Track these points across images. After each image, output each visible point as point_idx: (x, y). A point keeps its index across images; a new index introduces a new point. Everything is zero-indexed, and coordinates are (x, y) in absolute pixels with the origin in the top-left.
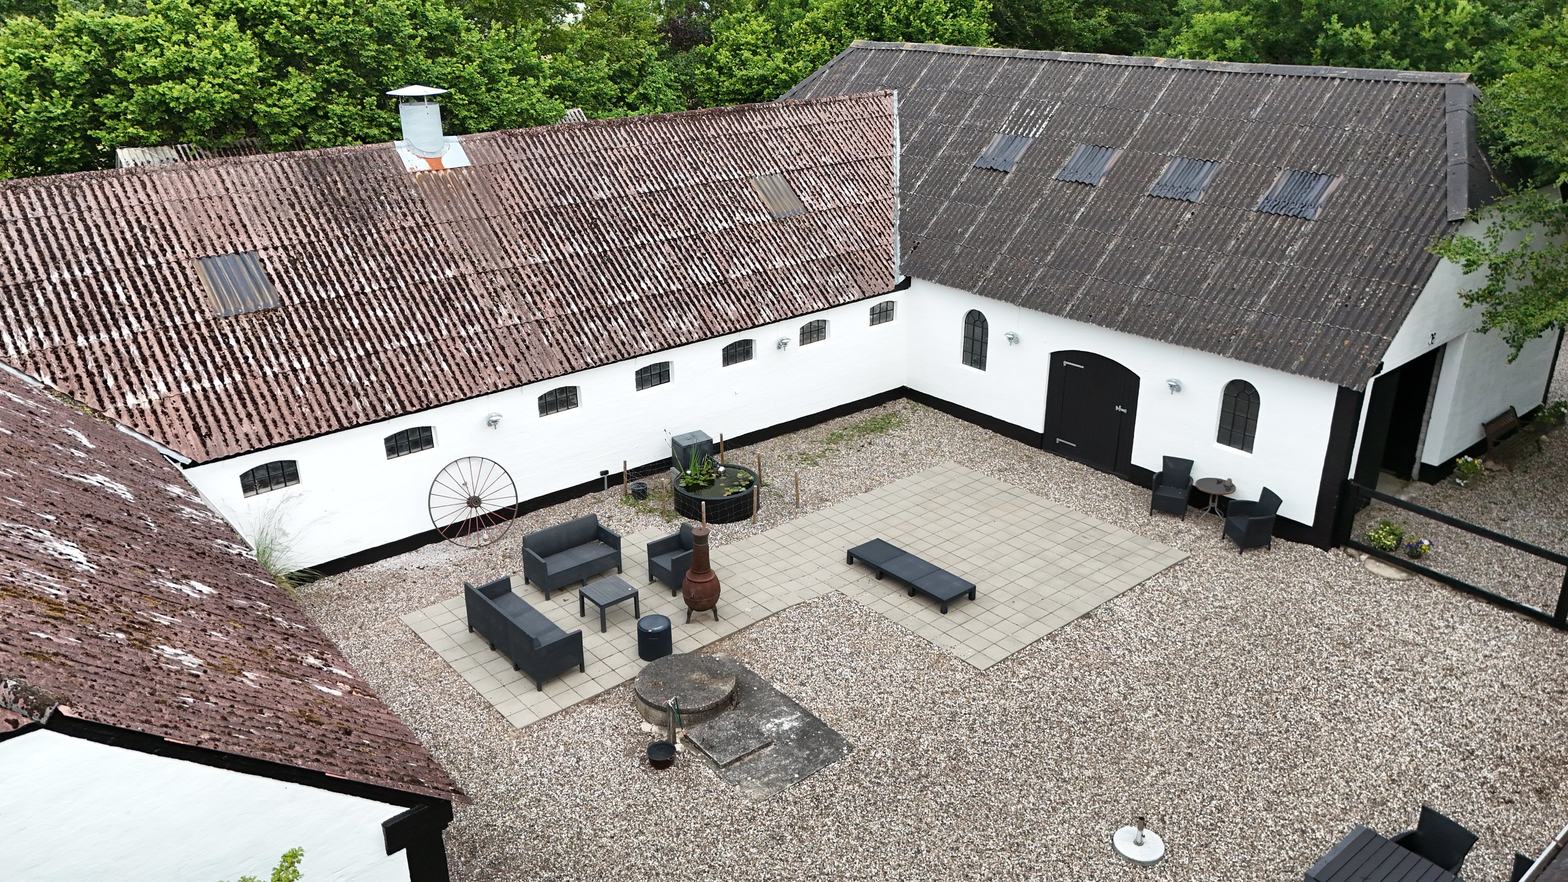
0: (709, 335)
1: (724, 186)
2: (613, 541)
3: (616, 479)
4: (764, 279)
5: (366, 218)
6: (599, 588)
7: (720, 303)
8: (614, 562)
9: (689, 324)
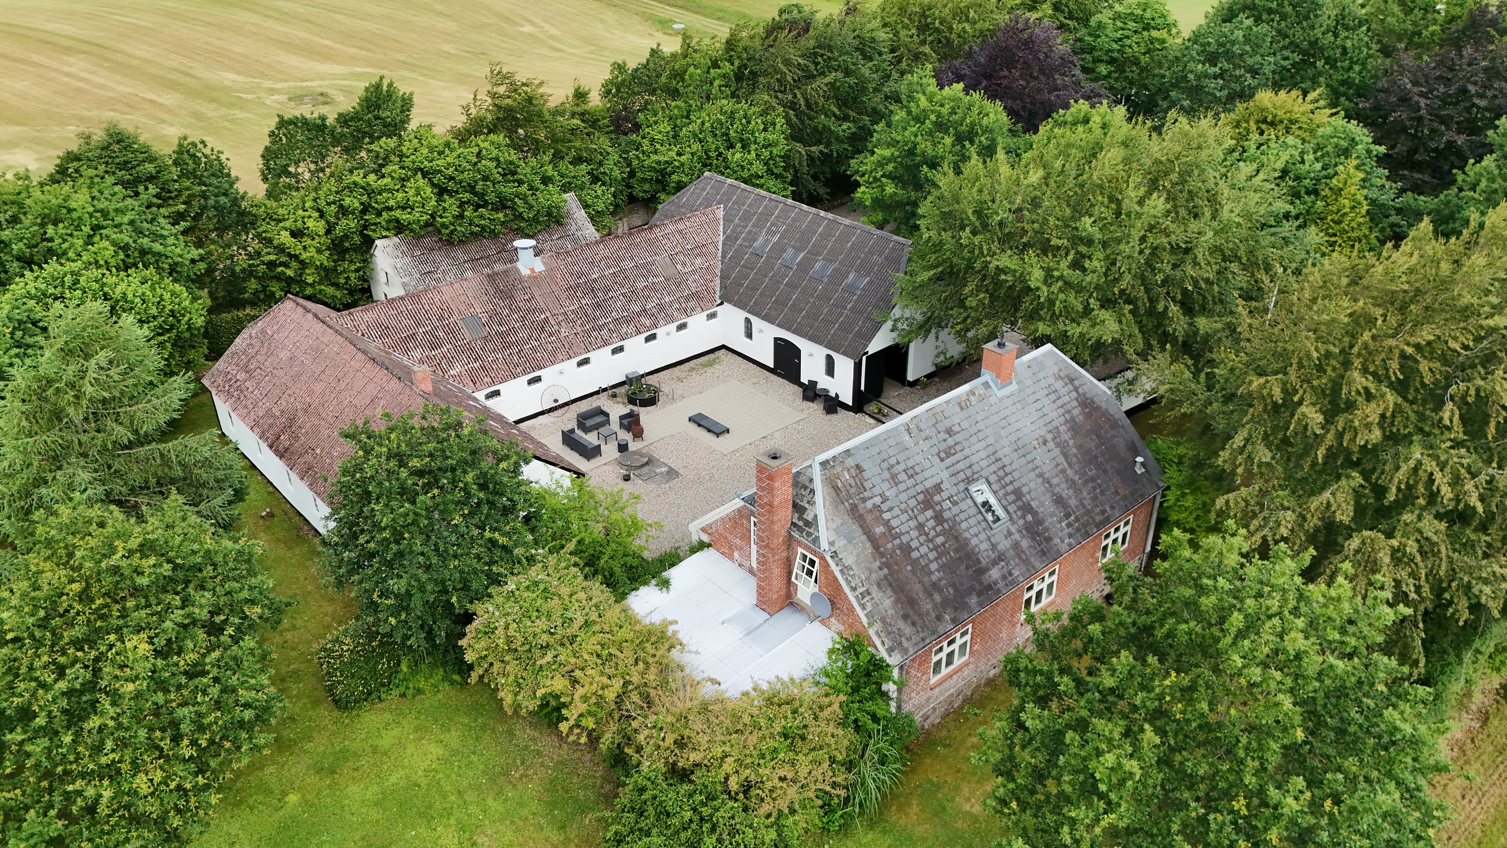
0: (639, 332)
1: (644, 266)
2: (607, 415)
3: (605, 390)
4: (661, 307)
5: (512, 297)
6: (603, 430)
7: (643, 320)
8: (608, 422)
9: (631, 329)
